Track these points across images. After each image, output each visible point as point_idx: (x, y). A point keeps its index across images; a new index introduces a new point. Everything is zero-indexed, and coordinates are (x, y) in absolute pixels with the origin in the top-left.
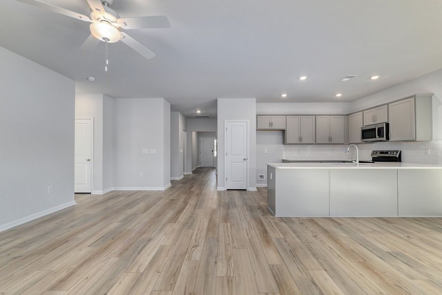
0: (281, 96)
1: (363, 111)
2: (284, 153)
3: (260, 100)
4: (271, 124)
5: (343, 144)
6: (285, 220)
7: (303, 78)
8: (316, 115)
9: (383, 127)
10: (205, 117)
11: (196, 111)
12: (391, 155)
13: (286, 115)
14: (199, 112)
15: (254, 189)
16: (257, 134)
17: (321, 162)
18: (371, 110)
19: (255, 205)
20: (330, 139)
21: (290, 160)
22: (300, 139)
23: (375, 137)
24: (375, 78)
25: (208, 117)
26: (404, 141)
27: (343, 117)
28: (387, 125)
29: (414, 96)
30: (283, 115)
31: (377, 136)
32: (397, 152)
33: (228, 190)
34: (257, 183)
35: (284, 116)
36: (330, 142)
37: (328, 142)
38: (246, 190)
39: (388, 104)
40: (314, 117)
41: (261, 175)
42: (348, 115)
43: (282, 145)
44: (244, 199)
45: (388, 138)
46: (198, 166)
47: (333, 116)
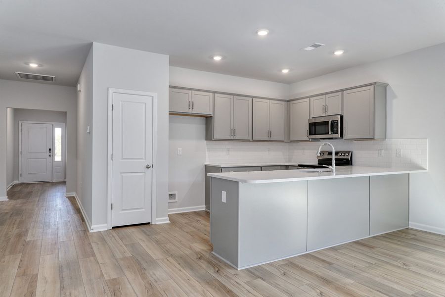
0: (212, 58)
1: (310, 97)
2: (207, 153)
3: (175, 62)
4: (191, 105)
5: (283, 141)
6: (257, 273)
7: (263, 33)
8: (253, 97)
9: (337, 121)
10: (43, 78)
11: (27, 64)
12: (342, 157)
13: (214, 92)
14: (34, 65)
15: (164, 220)
16: (170, 121)
17: (261, 168)
18: (321, 97)
19: (187, 253)
20: (269, 133)
21: (222, 166)
22: (233, 132)
23: (328, 134)
24: (339, 53)
25: (51, 79)
26: (355, 139)
27: (283, 103)
28: (342, 117)
29: (374, 84)
30: (210, 92)
31: (330, 133)
32: (348, 152)
33: (113, 228)
34: (169, 208)
35: (211, 94)
36: (269, 140)
37: (267, 138)
38: (148, 223)
39: (342, 91)
40: (250, 99)
41: (171, 193)
42: (289, 101)
43: (205, 142)
44: (158, 242)
45: (342, 136)
46: (16, 182)
47: (273, 101)
